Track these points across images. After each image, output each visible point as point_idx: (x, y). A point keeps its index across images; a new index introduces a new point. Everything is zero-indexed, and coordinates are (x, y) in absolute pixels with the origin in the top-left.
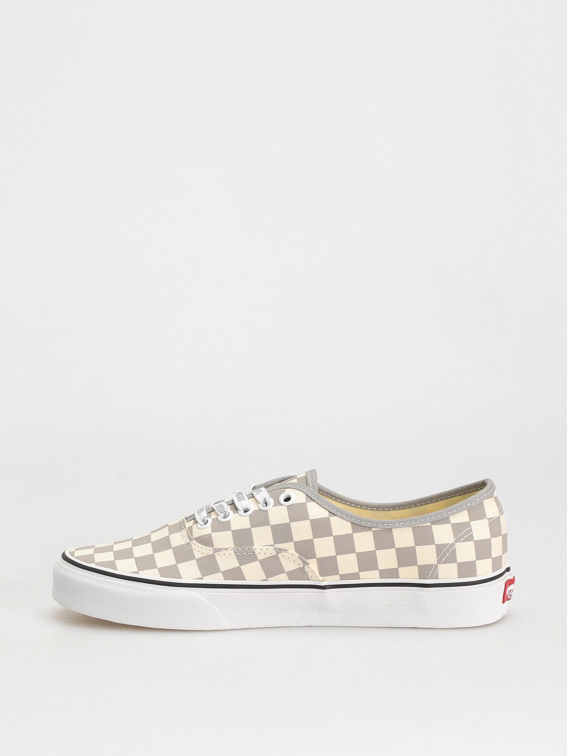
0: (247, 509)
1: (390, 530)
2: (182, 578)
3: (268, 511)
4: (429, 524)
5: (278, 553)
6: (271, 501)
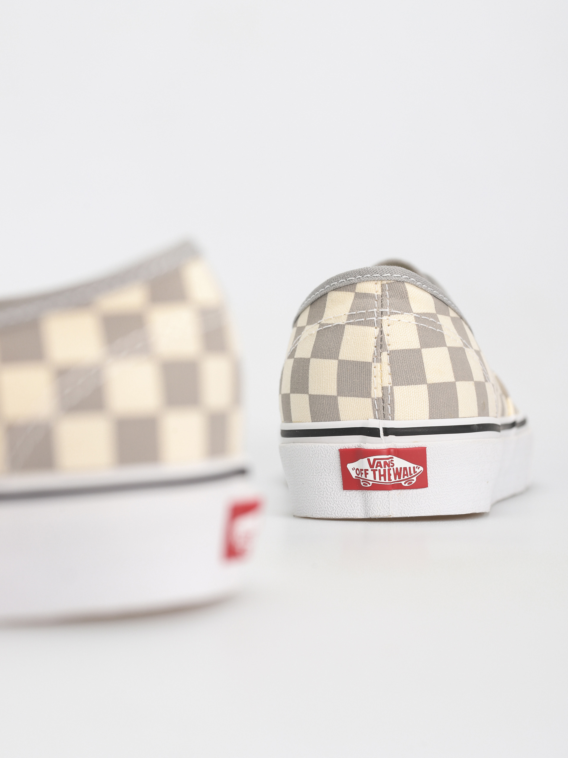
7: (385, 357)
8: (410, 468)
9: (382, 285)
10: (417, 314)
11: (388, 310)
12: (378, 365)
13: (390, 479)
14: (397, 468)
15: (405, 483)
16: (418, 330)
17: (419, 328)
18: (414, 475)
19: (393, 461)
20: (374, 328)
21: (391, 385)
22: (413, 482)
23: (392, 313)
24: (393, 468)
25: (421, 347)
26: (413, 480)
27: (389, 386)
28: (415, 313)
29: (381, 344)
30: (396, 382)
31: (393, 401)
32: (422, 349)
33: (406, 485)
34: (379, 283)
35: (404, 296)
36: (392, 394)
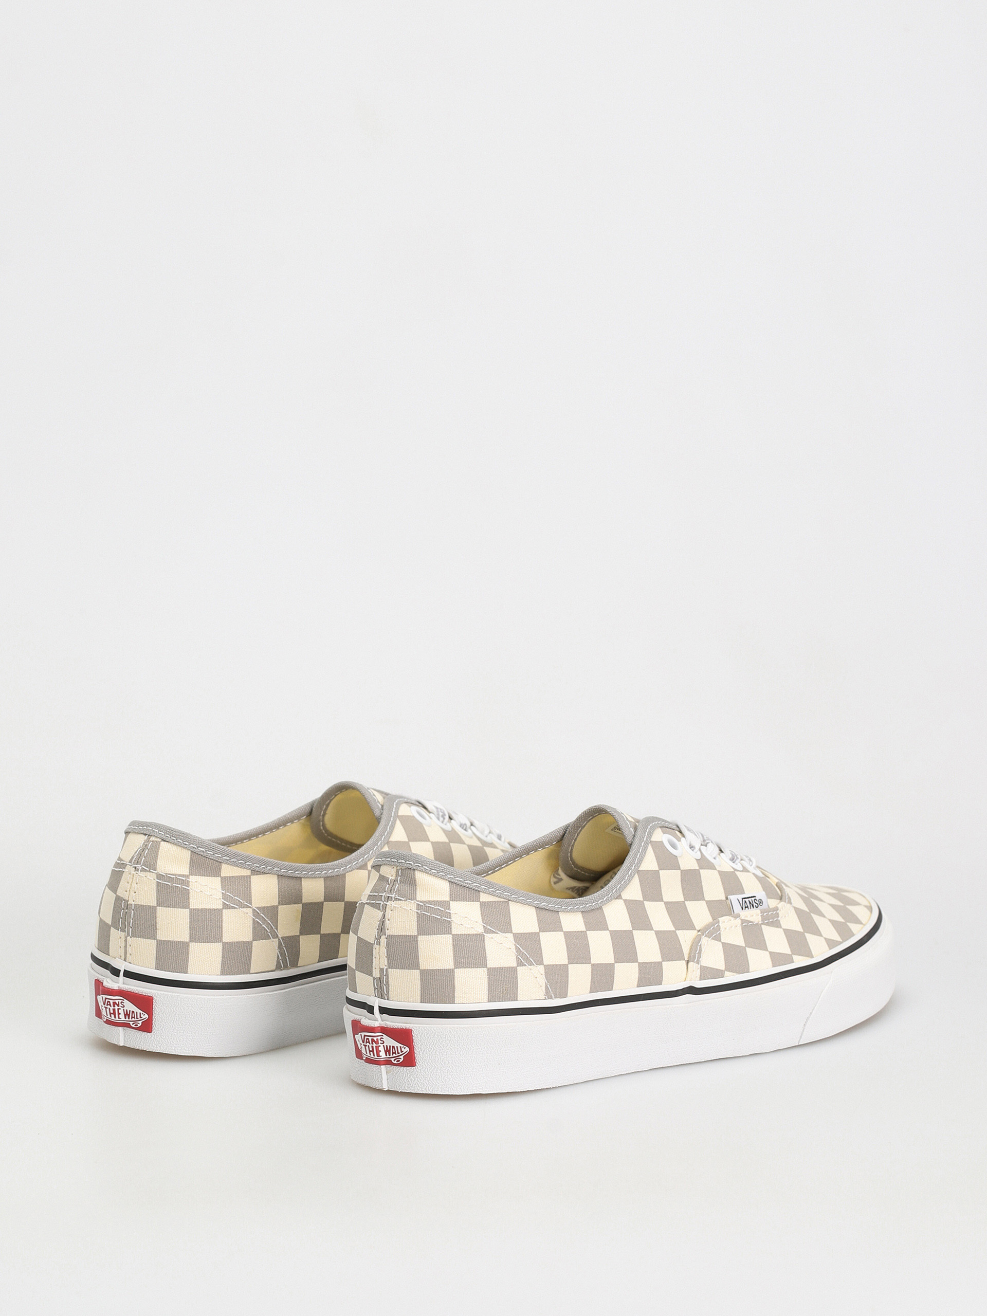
7: (383, 940)
8: (397, 1047)
9: (397, 870)
10: (420, 902)
11: (393, 896)
12: (378, 946)
13: (378, 1055)
14: (387, 1046)
15: (394, 1060)
16: (418, 917)
17: (419, 916)
18: (401, 1054)
19: (383, 1038)
20: (379, 911)
21: (387, 967)
22: (401, 1060)
23: (396, 899)
24: (384, 1046)
25: (418, 934)
26: (400, 1058)
27: (385, 968)
28: (418, 901)
29: (382, 929)
30: (390, 966)
31: (387, 982)
32: (419, 936)
33: (395, 1062)
34: (395, 868)
35: (413, 883)
36: (387, 975)
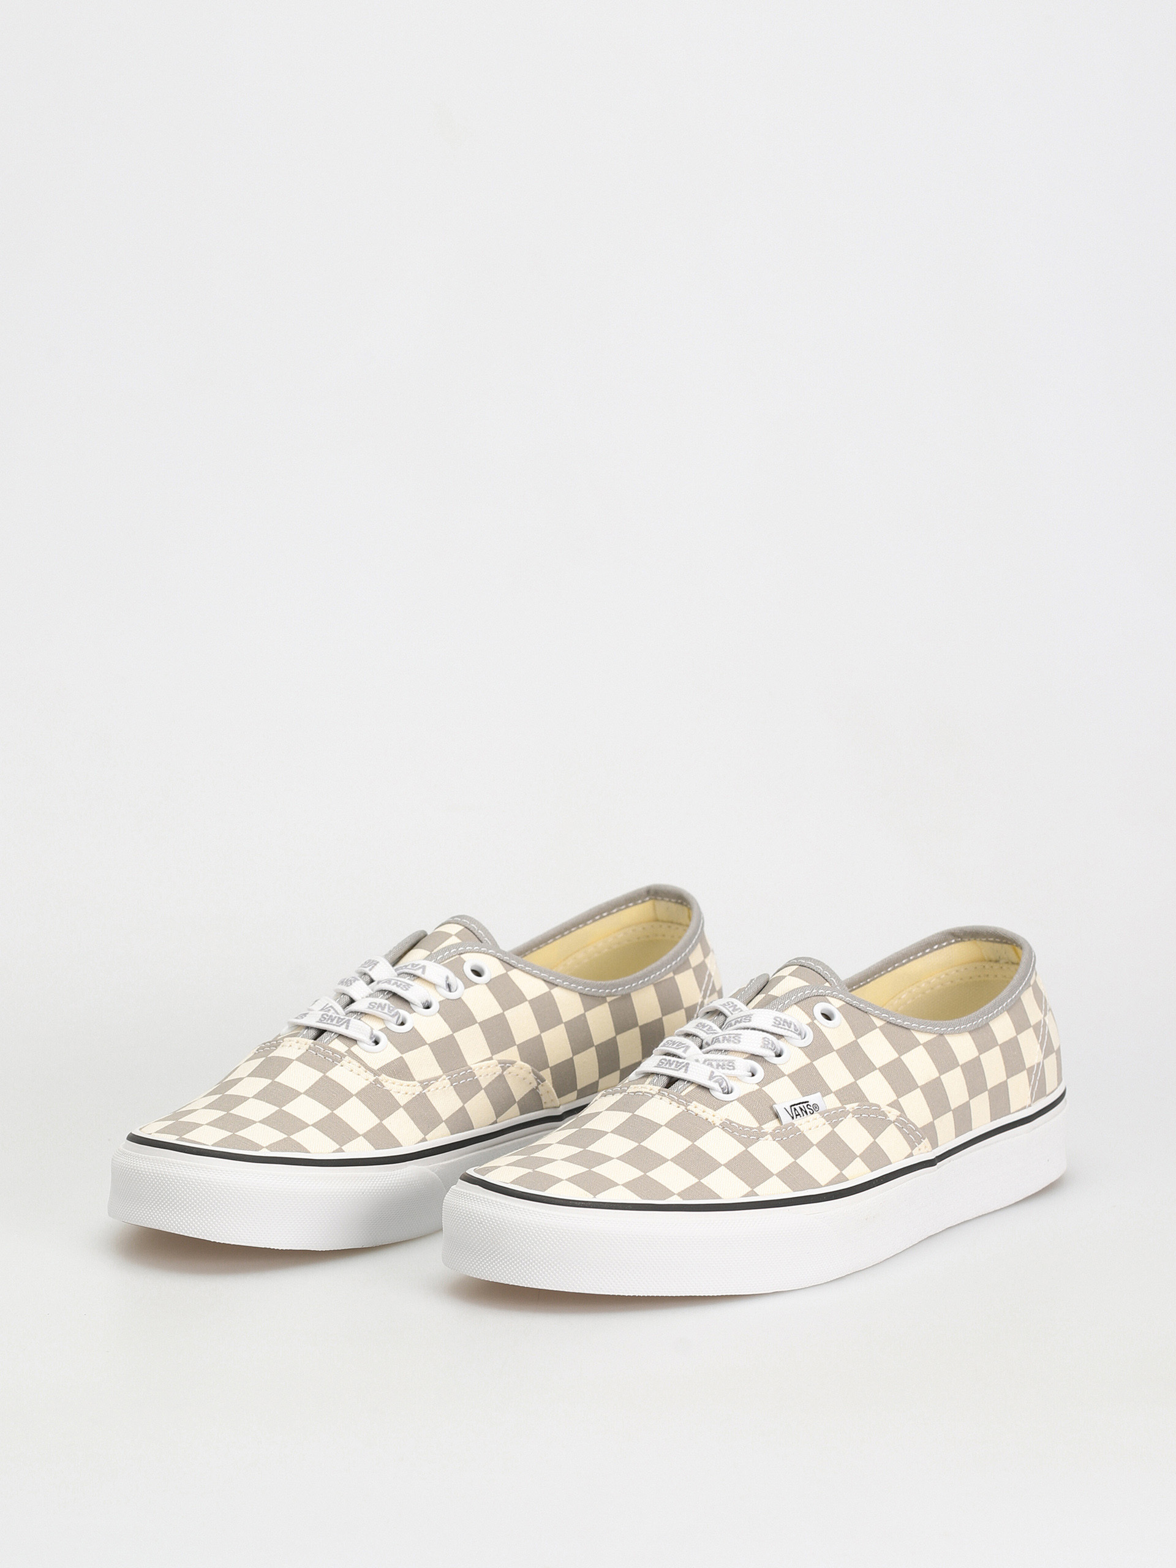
0: (427, 1001)
1: (629, 995)
2: (402, 1146)
3: (462, 998)
4: (671, 975)
5: (504, 1069)
6: (455, 981)
